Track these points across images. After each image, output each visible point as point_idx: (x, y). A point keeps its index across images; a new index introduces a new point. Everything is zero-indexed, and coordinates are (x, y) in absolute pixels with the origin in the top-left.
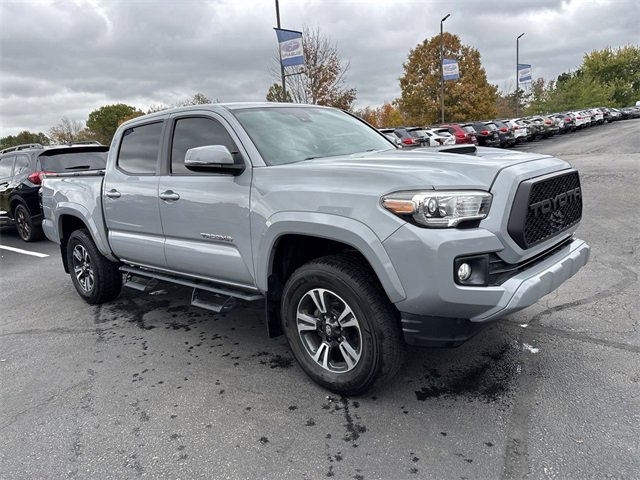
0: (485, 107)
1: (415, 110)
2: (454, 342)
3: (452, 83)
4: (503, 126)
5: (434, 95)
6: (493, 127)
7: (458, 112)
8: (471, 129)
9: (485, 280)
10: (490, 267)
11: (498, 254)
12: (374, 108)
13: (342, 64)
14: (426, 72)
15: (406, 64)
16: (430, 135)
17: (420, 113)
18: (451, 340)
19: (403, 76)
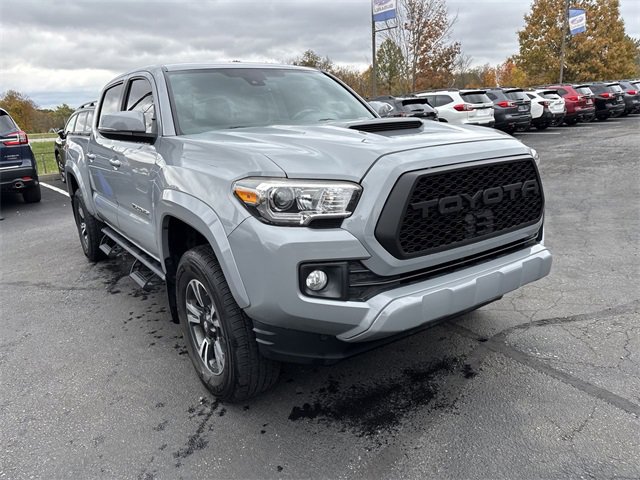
0: (618, 65)
1: (533, 68)
2: (323, 360)
3: (581, 37)
4: (632, 88)
5: (558, 51)
6: (617, 89)
7: (585, 71)
8: (587, 91)
9: (342, 293)
10: (352, 278)
11: (363, 262)
12: (494, 65)
13: (450, 17)
14: (551, 23)
15: (528, 15)
16: (532, 97)
17: (540, 71)
18: (320, 357)
19: (523, 29)
